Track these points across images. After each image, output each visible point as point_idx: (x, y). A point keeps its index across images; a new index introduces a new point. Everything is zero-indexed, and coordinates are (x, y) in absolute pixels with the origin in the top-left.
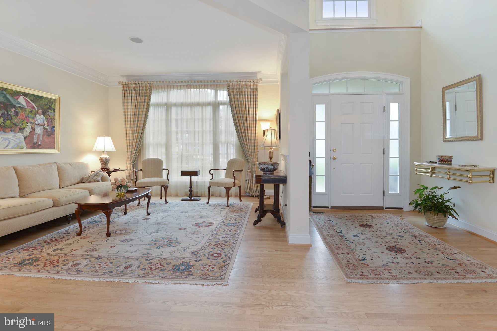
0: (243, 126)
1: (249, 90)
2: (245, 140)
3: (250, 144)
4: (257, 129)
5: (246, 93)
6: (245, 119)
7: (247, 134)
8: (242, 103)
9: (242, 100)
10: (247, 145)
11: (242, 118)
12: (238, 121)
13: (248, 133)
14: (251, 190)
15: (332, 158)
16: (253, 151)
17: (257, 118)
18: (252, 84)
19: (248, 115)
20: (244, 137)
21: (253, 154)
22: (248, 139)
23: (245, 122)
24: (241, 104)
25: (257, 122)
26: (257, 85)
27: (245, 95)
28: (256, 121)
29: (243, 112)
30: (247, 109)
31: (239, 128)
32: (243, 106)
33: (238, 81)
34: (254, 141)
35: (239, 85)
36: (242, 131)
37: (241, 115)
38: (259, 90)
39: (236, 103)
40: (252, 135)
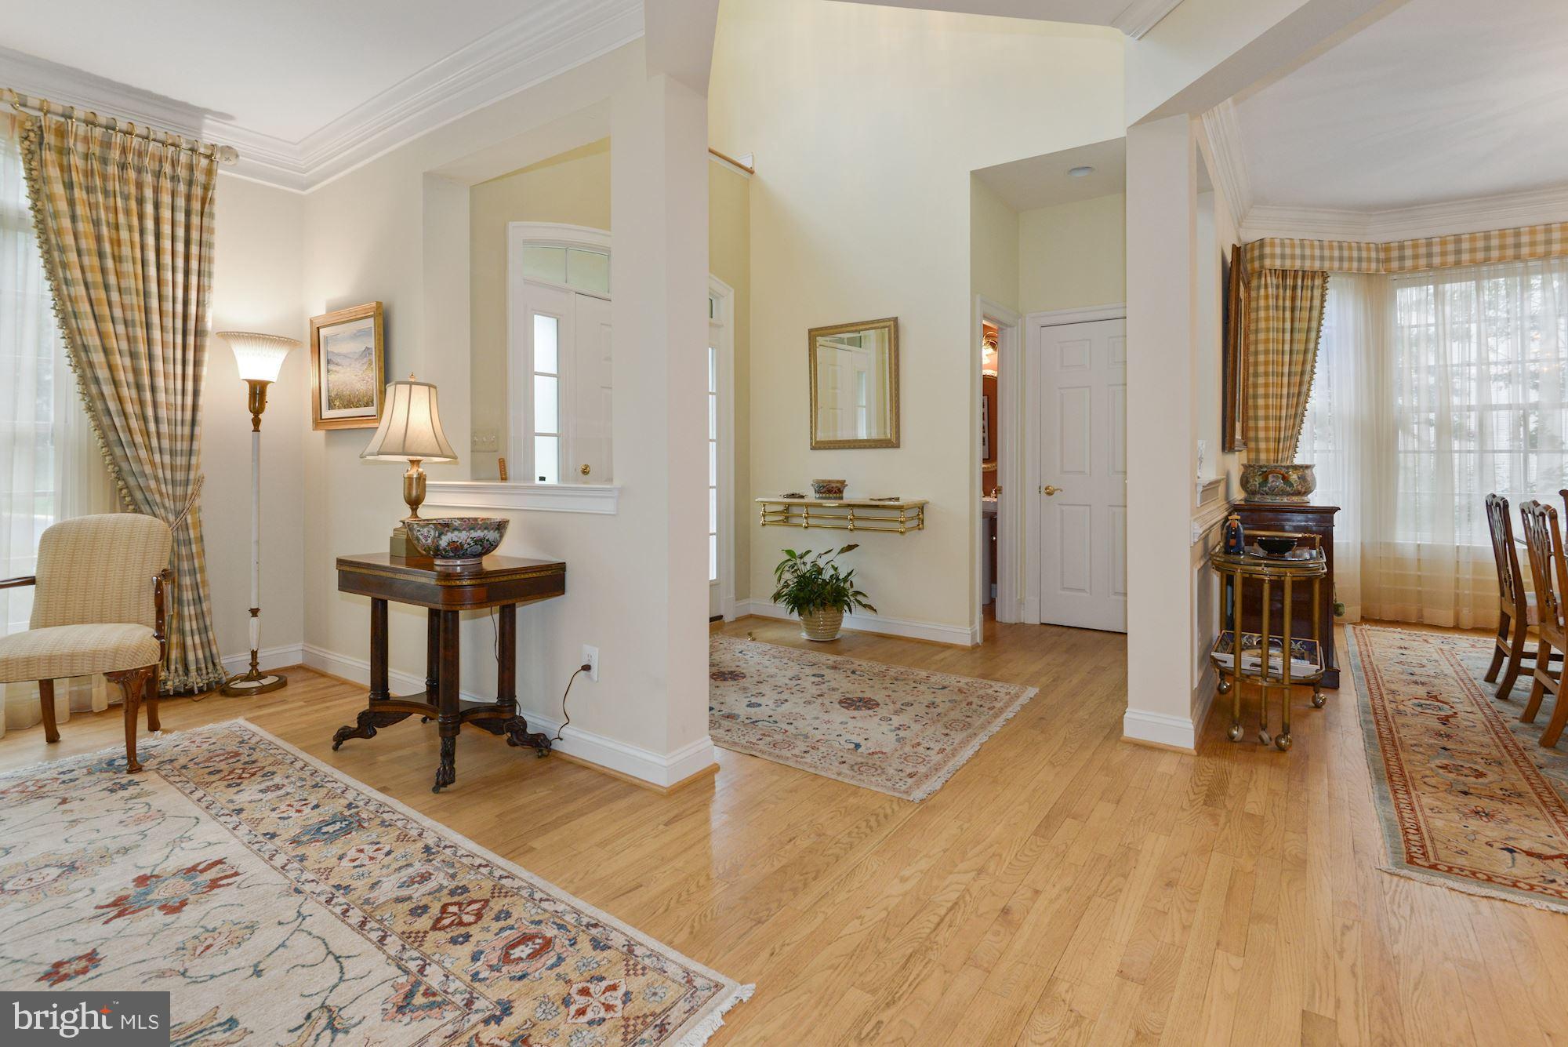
0: (126, 353)
1: (166, 184)
2: (134, 424)
3: (166, 444)
4: (205, 371)
5: (149, 193)
6: (138, 316)
7: (148, 396)
8: (124, 234)
9: (122, 219)
10: (149, 448)
11: (118, 313)
13: (153, 389)
16: (180, 476)
17: (209, 323)
18: (184, 158)
19: (154, 303)
20: (129, 408)
21: (179, 491)
22: (157, 420)
23: (140, 333)
24: (117, 243)
25: (209, 342)
26: (210, 172)
27: (141, 202)
28: (200, 333)
29: (130, 283)
30: (152, 271)
31: (98, 358)
32: (126, 251)
33: (102, 119)
34: (187, 430)
35: (107, 145)
36: (121, 376)
37: (115, 296)
38: (220, 195)
40: (179, 398)
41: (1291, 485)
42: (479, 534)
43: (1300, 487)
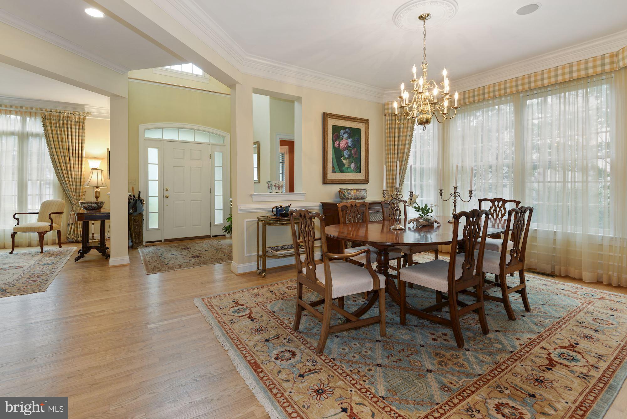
0: (64, 163)
1: (73, 123)
2: (66, 179)
3: (74, 183)
4: (83, 166)
5: (69, 126)
6: (67, 154)
7: (69, 172)
8: (64, 136)
9: (63, 133)
10: (70, 184)
11: (62, 154)
12: (56, 156)
13: (71, 171)
14: (75, 235)
15: (164, 197)
16: (78, 191)
17: (84, 155)
18: (77, 117)
19: (71, 151)
20: (65, 176)
21: (78, 194)
22: (72, 178)
23: (67, 158)
24: (62, 138)
25: (84, 159)
26: (84, 119)
27: (67, 128)
28: (81, 157)
29: (65, 147)
30: (70, 144)
31: (58, 164)
32: (64, 140)
33: (58, 111)
34: (79, 180)
35: (60, 116)
36: (63, 168)
37: (62, 150)
38: (87, 124)
39: (55, 136)
40: (77, 173)
41: (345, 196)
42: (90, 205)
43: (348, 197)
